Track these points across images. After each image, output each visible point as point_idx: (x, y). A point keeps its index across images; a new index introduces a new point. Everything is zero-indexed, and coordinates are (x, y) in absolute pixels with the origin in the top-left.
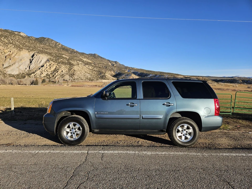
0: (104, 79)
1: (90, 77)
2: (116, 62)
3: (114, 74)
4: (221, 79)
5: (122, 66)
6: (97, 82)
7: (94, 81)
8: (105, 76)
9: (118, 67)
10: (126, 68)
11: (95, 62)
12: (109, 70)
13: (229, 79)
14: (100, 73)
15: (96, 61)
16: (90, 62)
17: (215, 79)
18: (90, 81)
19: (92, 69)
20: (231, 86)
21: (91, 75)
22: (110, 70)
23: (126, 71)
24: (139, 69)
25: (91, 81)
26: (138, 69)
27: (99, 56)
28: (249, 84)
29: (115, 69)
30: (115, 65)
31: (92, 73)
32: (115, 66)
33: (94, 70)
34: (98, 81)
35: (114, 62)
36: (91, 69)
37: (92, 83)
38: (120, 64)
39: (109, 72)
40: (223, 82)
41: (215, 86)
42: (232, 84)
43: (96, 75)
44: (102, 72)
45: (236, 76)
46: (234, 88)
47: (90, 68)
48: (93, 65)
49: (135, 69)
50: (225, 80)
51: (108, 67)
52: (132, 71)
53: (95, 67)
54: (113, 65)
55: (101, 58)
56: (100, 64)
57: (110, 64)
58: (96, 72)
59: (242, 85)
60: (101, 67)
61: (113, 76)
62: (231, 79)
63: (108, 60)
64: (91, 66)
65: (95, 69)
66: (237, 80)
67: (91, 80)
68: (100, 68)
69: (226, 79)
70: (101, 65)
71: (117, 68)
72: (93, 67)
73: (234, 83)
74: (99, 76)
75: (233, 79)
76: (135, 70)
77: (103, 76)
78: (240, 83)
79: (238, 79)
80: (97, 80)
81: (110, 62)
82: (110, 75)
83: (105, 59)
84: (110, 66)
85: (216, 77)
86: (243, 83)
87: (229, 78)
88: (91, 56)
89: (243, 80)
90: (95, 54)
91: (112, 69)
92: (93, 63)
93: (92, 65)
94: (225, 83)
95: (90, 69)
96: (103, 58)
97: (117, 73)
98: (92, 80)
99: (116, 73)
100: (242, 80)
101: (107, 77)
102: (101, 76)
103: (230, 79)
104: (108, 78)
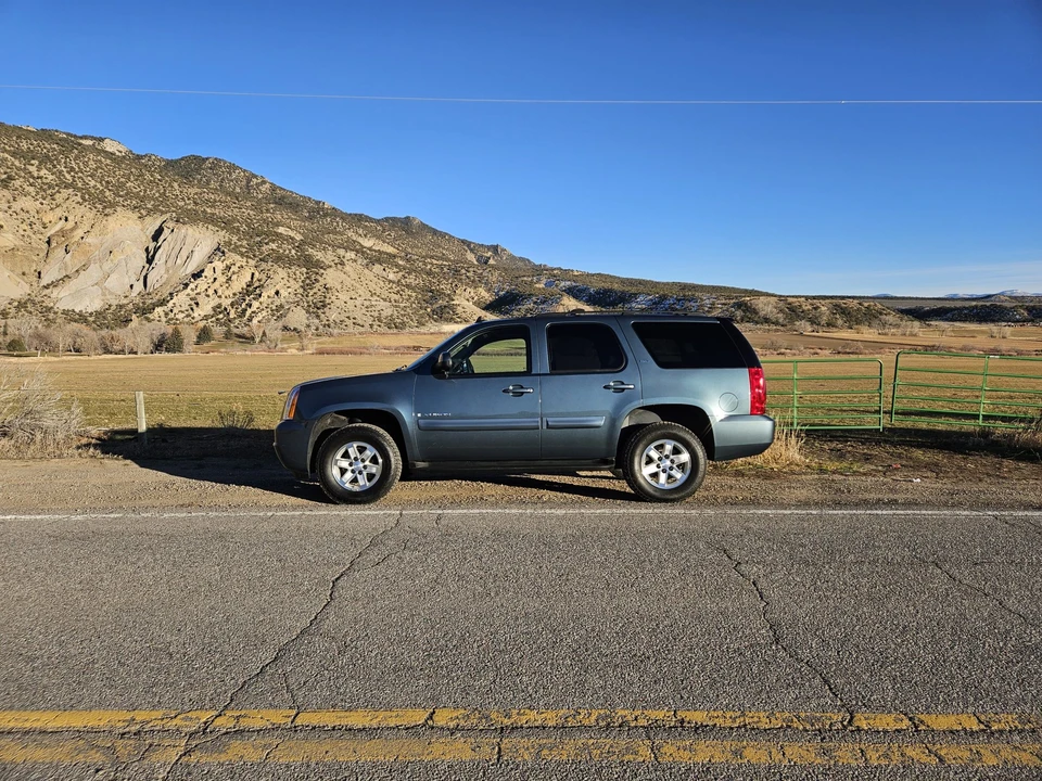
0: (451, 320)
1: (392, 315)
2: (495, 249)
3: (488, 297)
4: (939, 305)
5: (520, 264)
6: (419, 333)
7: (407, 330)
8: (453, 308)
9: (506, 270)
10: (539, 270)
11: (410, 250)
12: (467, 284)
13: (974, 303)
14: (435, 295)
15: (412, 248)
16: (391, 250)
17: (913, 306)
18: (392, 331)
19: (399, 281)
20: (983, 332)
21: (396, 306)
22: (474, 284)
23: (537, 286)
24: (593, 275)
25: (395, 331)
26: (588, 275)
27: (424, 226)
29: (494, 277)
30: (491, 262)
31: (397, 297)
32: (492, 266)
33: (408, 286)
34: (423, 330)
35: (489, 248)
36: (394, 282)
37: (401, 337)
38: (513, 258)
39: (469, 290)
40: (947, 320)
41: (912, 335)
42: (984, 327)
43: (414, 305)
44: (441, 293)
45: (1002, 294)
46: (992, 344)
47: (392, 276)
48: (400, 262)
49: (576, 273)
50: (956, 309)
51: (463, 271)
52: (563, 284)
53: (409, 273)
54: (486, 263)
55: (435, 232)
56: (432, 257)
57: (471, 257)
58: (414, 294)
59: (1029, 328)
60: (437, 270)
61: (484, 305)
62: (980, 303)
63: (463, 242)
64: (395, 270)
65: (411, 280)
66: (1006, 308)
67: (396, 327)
68: (429, 273)
69: (959, 304)
70: (435, 262)
71: (500, 275)
72: (401, 274)
73: (993, 321)
74: (429, 310)
75: (988, 304)
76: (575, 278)
77: (442, 308)
78: (1018, 321)
79: (1009, 305)
80: (421, 324)
81: (472, 250)
82: (474, 303)
83: (450, 236)
84: (473, 265)
85: (917, 298)
86: (1032, 321)
87: (974, 299)
88: (394, 226)
89: (1034, 308)
90: (408, 218)
91: (481, 276)
92: (403, 254)
93: (397, 266)
94: (958, 324)
95: (390, 281)
96: (443, 235)
97: (502, 293)
98: (400, 327)
99: (497, 294)
100: (1030, 310)
101: (459, 310)
102: (435, 306)
103: (976, 307)
104: (464, 315)
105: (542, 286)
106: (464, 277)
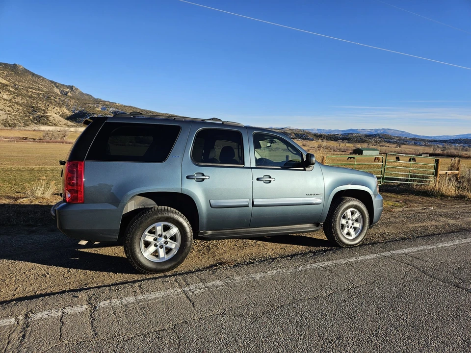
0: (46, 124)
1: (6, 119)
2: (71, 88)
3: (68, 113)
5: (87, 97)
6: (25, 130)
7: (17, 128)
8: (47, 118)
9: (78, 99)
10: (98, 102)
11: (17, 83)
12: (55, 105)
14: (35, 110)
15: (19, 82)
16: (7, 83)
18: (7, 128)
19: (10, 100)
21: (9, 114)
22: (60, 105)
23: (97, 109)
24: (127, 107)
25: (9, 128)
26: (124, 106)
27: (26, 71)
28: (304, 139)
29: (72, 102)
30: (69, 94)
31: (10, 109)
32: (70, 97)
33: (17, 103)
34: (28, 128)
35: (68, 87)
36: (7, 100)
37: (13, 132)
38: (82, 94)
39: (56, 108)
43: (21, 114)
44: (39, 109)
45: (286, 127)
47: (5, 97)
48: (11, 89)
49: (118, 105)
51: (53, 98)
52: (111, 109)
53: (17, 96)
54: (66, 94)
55: (33, 75)
56: (32, 88)
57: (56, 90)
58: (21, 108)
60: (35, 96)
61: (66, 117)
62: (280, 131)
63: (52, 82)
64: (8, 93)
65: (19, 100)
67: (10, 126)
68: (31, 97)
70: (34, 91)
71: (75, 102)
72: (11, 96)
74: (31, 117)
76: (117, 107)
77: (40, 117)
79: (289, 132)
80: (26, 125)
81: (57, 87)
82: (60, 116)
83: (43, 78)
84: (58, 95)
87: (278, 129)
88: (6, 68)
90: (15, 64)
91: (64, 102)
92: (13, 85)
93: (9, 91)
95: (4, 100)
96: (39, 77)
97: (77, 111)
98: (13, 126)
99: (74, 112)
100: (296, 134)
101: (51, 119)
102: (35, 116)
104: (54, 122)
105: (100, 109)
106: (53, 101)
